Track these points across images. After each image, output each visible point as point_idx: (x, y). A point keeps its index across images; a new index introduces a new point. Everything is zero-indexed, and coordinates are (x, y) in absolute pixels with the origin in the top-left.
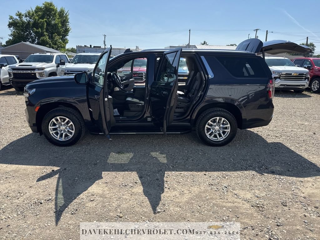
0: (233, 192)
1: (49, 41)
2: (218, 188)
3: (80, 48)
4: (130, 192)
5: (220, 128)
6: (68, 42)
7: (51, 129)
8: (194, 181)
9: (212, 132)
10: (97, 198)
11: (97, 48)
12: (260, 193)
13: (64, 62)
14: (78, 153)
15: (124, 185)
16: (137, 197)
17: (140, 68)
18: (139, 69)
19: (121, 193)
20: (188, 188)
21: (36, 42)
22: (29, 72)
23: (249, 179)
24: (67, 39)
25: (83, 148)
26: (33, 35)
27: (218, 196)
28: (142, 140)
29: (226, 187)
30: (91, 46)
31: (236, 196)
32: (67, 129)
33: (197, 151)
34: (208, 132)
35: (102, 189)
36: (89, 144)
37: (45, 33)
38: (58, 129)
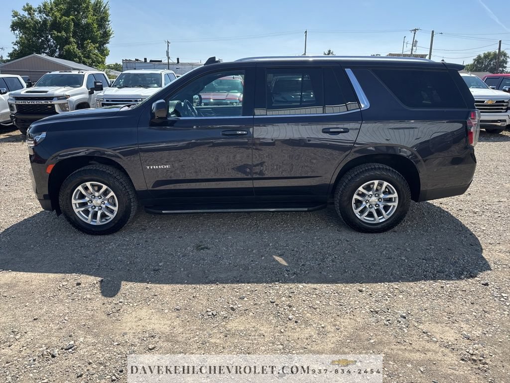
0: (420, 327)
1: (79, 52)
2: (389, 320)
3: (128, 64)
4: (222, 329)
5: (378, 200)
6: (108, 54)
7: (75, 204)
8: (341, 305)
9: (365, 207)
10: (161, 344)
11: (156, 63)
12: (470, 329)
13: (102, 85)
14: (125, 247)
15: (210, 314)
16: (236, 341)
17: (228, 94)
18: (227, 96)
19: (205, 333)
20: (333, 320)
21: (57, 54)
22: (43, 102)
23: (444, 299)
24: (106, 50)
25: (134, 238)
26: (52, 42)
27: (392, 337)
28: (237, 221)
29: (405, 318)
30: (145, 59)
31: (426, 337)
32: (104, 204)
33: (337, 241)
34: (357, 207)
35: (169, 322)
36: (145, 230)
37: (72, 39)
38: (89, 204)
